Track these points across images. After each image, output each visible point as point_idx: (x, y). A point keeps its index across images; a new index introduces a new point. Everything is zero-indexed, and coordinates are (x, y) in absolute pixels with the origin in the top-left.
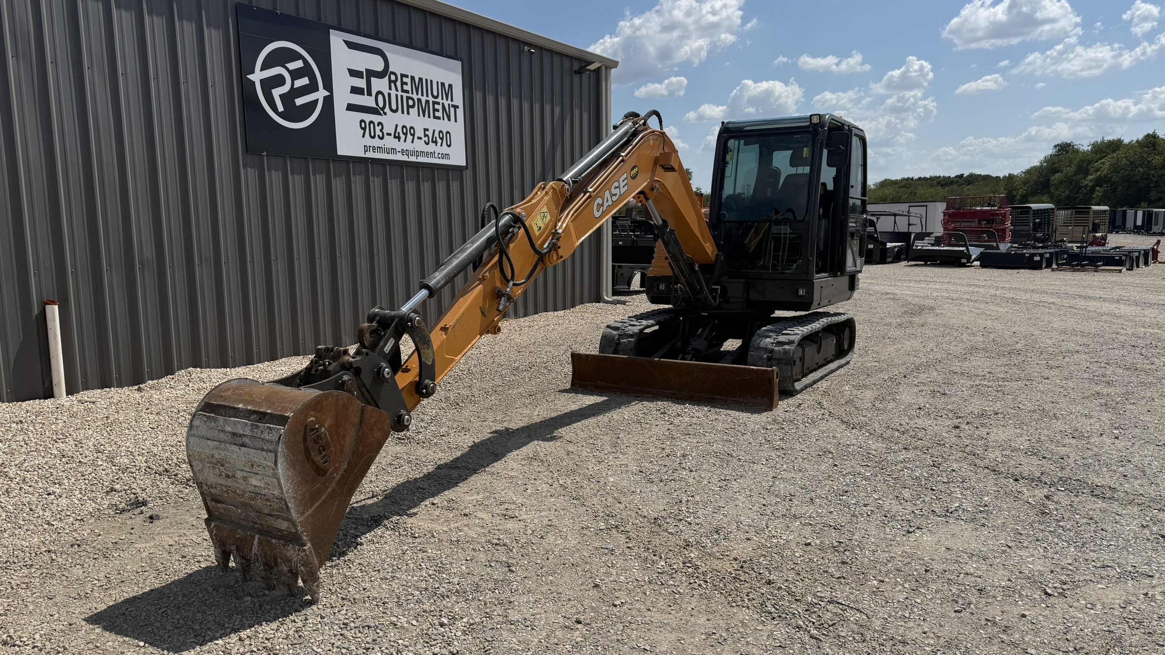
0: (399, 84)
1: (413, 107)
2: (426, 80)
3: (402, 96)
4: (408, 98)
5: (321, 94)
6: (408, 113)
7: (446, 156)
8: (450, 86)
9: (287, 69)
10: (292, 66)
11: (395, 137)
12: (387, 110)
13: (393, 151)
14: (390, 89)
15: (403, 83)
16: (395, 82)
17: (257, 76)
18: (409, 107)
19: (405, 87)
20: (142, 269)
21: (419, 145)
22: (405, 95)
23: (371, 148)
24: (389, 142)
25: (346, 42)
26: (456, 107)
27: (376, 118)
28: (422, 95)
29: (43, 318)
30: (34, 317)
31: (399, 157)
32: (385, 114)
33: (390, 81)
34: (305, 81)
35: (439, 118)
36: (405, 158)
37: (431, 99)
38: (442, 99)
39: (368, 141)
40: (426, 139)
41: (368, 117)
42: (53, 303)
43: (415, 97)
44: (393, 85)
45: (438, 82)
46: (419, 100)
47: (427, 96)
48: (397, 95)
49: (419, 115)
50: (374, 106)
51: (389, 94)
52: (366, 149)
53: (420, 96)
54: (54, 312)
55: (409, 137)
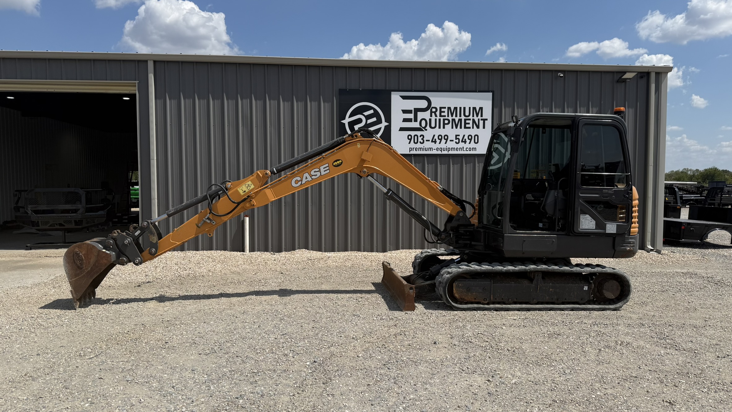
0: (438, 113)
1: (448, 123)
2: (460, 108)
3: (440, 120)
4: (444, 120)
5: (384, 124)
6: (444, 128)
7: (475, 149)
8: (481, 109)
9: (364, 115)
10: (366, 113)
11: (432, 141)
12: (428, 127)
13: (431, 149)
14: (431, 116)
15: (441, 112)
16: (435, 113)
17: (346, 121)
18: (444, 124)
19: (443, 114)
20: (285, 206)
21: (450, 145)
22: (442, 118)
23: (414, 149)
24: (427, 145)
25: (401, 96)
26: (484, 120)
27: (419, 133)
28: (456, 116)
29: (243, 222)
30: (241, 221)
31: (435, 152)
32: (426, 130)
33: (431, 112)
34: (374, 119)
35: (469, 128)
36: (439, 152)
37: (463, 118)
38: (473, 116)
39: (412, 145)
40: (457, 141)
41: (413, 133)
42: (247, 216)
43: (450, 118)
44: (433, 114)
45: (470, 108)
46: (453, 120)
47: (460, 116)
48: (436, 120)
49: (452, 128)
50: (419, 126)
51: (430, 120)
52: (411, 149)
53: (454, 117)
54: (247, 219)
55: (443, 141)
